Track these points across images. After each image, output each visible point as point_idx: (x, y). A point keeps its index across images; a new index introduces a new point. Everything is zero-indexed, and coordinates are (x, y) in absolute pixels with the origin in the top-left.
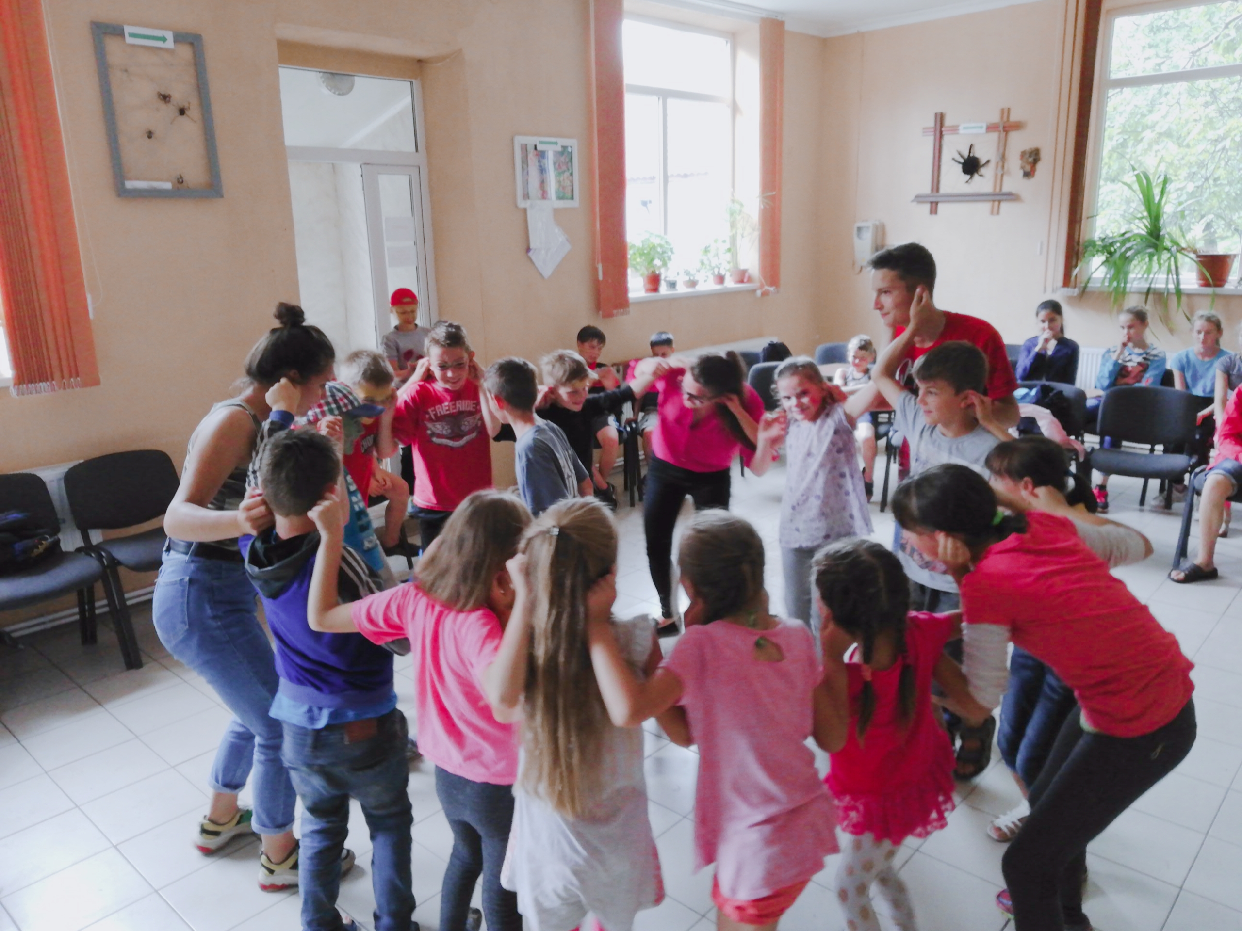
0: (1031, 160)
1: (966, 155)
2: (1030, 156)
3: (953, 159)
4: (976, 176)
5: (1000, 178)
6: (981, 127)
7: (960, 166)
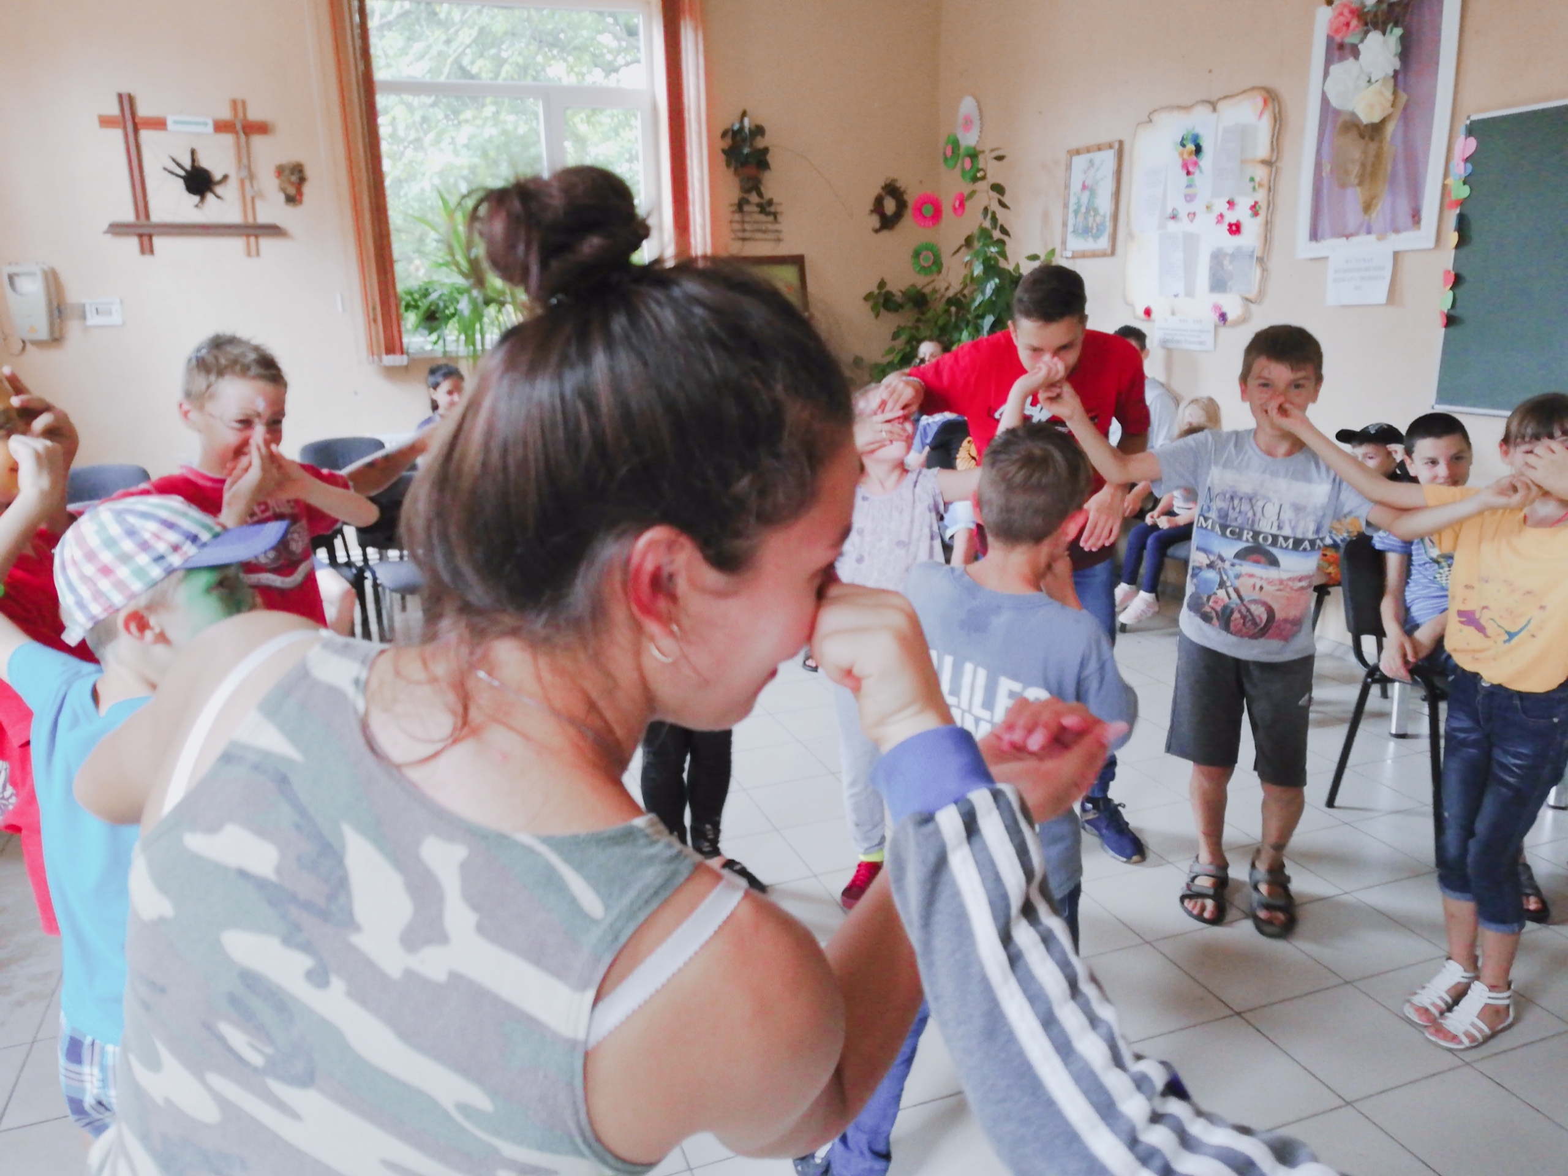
0: (294, 178)
1: (188, 165)
2: (292, 173)
3: (165, 169)
4: (210, 197)
5: (249, 202)
6: (205, 124)
7: (181, 182)
